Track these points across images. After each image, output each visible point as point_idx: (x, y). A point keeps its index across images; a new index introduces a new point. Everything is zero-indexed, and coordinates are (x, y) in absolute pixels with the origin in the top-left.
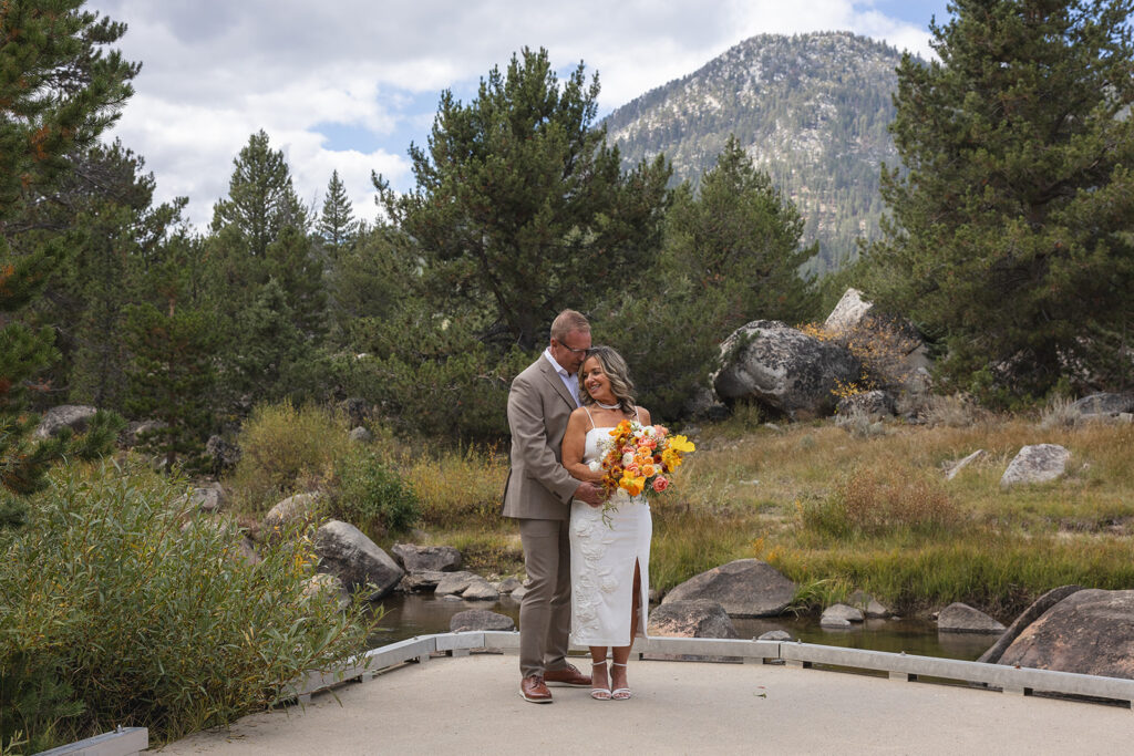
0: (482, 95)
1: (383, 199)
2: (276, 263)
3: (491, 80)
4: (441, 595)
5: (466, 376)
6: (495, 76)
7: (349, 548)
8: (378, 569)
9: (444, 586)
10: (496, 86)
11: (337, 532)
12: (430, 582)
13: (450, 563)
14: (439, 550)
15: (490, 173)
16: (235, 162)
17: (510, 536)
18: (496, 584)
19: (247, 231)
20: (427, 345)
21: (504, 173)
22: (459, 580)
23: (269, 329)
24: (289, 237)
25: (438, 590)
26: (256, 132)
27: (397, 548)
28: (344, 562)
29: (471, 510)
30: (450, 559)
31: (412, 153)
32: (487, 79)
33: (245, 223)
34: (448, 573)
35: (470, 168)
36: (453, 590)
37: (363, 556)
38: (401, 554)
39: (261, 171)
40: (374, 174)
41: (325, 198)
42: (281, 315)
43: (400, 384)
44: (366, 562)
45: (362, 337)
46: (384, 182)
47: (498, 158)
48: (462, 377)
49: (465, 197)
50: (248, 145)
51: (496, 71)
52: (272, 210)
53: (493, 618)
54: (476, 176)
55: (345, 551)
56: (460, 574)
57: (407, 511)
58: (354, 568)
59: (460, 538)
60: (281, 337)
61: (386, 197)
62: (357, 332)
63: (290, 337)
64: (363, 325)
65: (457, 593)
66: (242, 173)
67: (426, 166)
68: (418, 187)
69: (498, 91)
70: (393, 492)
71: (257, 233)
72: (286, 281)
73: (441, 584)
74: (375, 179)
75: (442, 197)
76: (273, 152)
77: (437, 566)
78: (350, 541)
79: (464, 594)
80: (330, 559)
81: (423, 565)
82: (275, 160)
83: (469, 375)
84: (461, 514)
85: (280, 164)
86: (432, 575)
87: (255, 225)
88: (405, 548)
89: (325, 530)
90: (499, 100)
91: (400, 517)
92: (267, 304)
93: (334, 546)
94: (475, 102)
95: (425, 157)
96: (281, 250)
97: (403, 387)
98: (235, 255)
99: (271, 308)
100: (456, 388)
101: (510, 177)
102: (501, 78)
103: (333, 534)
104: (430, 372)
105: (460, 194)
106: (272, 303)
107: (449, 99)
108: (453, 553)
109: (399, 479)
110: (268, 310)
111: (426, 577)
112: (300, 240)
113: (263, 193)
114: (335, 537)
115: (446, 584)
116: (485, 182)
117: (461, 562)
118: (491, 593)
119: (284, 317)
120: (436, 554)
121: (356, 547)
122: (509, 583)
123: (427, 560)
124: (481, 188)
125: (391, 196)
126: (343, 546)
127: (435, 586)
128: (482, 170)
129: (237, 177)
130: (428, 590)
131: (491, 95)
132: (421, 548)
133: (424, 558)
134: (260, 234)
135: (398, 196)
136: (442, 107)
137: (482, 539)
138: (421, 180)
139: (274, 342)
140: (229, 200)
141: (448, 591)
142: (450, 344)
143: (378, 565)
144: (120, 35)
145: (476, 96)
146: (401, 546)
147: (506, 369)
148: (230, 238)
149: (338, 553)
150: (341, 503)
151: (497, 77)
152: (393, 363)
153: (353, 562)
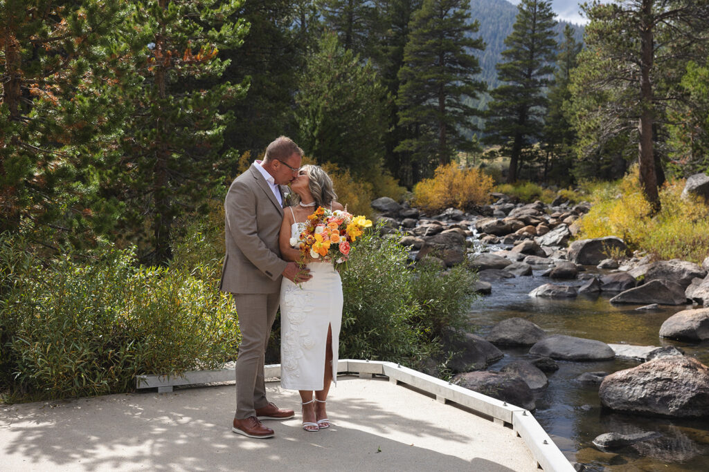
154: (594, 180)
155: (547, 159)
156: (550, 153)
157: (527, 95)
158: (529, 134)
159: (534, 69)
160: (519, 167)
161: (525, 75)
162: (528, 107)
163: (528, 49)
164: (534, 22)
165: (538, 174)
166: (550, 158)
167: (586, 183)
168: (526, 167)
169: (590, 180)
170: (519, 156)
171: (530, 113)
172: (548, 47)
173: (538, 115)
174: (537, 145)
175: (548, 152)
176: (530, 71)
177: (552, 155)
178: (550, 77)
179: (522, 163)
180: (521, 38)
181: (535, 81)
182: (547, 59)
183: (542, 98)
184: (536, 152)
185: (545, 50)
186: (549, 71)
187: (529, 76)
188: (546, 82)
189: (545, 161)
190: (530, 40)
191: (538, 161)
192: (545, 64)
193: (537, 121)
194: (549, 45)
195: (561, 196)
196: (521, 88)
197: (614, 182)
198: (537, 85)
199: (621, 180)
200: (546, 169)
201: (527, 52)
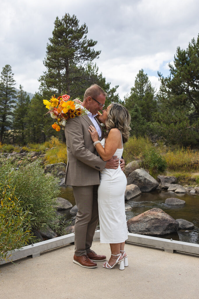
0: (190, 47)
1: (161, 79)
2: (145, 101)
3: (192, 42)
4: (169, 191)
5: (183, 127)
6: (193, 41)
7: (141, 177)
8: (150, 183)
9: (170, 188)
10: (194, 44)
11: (138, 172)
12: (167, 187)
13: (174, 181)
14: (171, 177)
15: (190, 69)
16: (136, 77)
17: (193, 174)
18: (186, 188)
19: (139, 95)
20: (173, 119)
21: (194, 68)
22: (175, 187)
23: (135, 117)
24: (148, 95)
25: (168, 189)
26: (141, 70)
27: (159, 176)
28: (140, 181)
29: (182, 166)
30: (174, 180)
31: (169, 66)
32: (191, 42)
33: (138, 92)
34: (172, 184)
35: (185, 68)
36: (172, 190)
37: (145, 179)
38: (160, 178)
39: (142, 79)
40: (158, 72)
41: (160, 85)
42: (138, 113)
43: (164, 130)
44: (146, 181)
45: (155, 118)
46: (161, 74)
47: (193, 64)
48: (182, 128)
49: (183, 76)
50: (139, 73)
51: (194, 39)
52: (145, 89)
53: (178, 201)
54: (186, 70)
55: (140, 178)
56: (175, 185)
57: (163, 166)
58: (143, 183)
59: (177, 174)
60: (137, 119)
61: (162, 78)
62: (154, 116)
63: (140, 119)
64: (155, 114)
65: (174, 191)
66: (137, 80)
67: (173, 69)
68: (170, 75)
69: (194, 45)
70: (159, 161)
71: (141, 94)
72: (147, 106)
73: (170, 187)
74: (158, 74)
75: (176, 77)
76: (145, 74)
77: (170, 182)
78: (142, 175)
79: (176, 191)
80: (136, 180)
81: (166, 182)
82: (145, 76)
83: (184, 127)
84: (179, 166)
85: (147, 77)
86: (167, 185)
87: (141, 93)
88: (161, 177)
89: (135, 172)
90: (194, 48)
91: (161, 167)
92: (134, 111)
93: (137, 176)
94: (187, 49)
95: (173, 67)
96: (146, 98)
97: (165, 131)
98: (134, 100)
99: (135, 112)
100: (180, 131)
101: (197, 70)
102: (195, 41)
103: (137, 173)
104: (172, 126)
105: (182, 76)
106: (136, 110)
107: (179, 49)
108: (174, 178)
109: (161, 156)
110: (134, 112)
111: (166, 185)
112: (150, 95)
113: (142, 85)
114: (137, 174)
115: (171, 188)
116: (189, 71)
117: (177, 181)
118: (183, 191)
119: (139, 114)
120: (170, 179)
121: (143, 177)
122: (190, 188)
123: (167, 180)
124: (188, 74)
125: (163, 78)
126: (140, 176)
127: (168, 188)
128: (188, 68)
129: (136, 81)
130: (166, 189)
131: (192, 46)
132: (165, 177)
133: (166, 180)
134: (142, 95)
135: (165, 78)
136: (177, 52)
137: (184, 174)
138: (172, 73)
139: (136, 120)
140: (134, 87)
141: (171, 190)
142: (179, 119)
143: (150, 182)
144: (96, 44)
145: (188, 47)
146: (160, 176)
147: (195, 125)
148: (133, 96)
149: (138, 178)
150: (144, 163)
151: (194, 41)
152: (162, 124)
153: (143, 181)
154: (34, 143)
155: (14, 136)
156: (15, 133)
157: (5, 111)
158: (7, 126)
159: (8, 101)
160: (3, 139)
161: (4, 103)
162: (6, 116)
163: (5, 93)
164: (7, 83)
165: (11, 142)
166: (15, 135)
167: (31, 144)
168: (6, 139)
169: (32, 143)
170: (3, 135)
171: (7, 118)
172: (13, 93)
173: (10, 119)
174: (10, 131)
175: (14, 133)
176: (6, 102)
177: (16, 134)
178: (14, 104)
179: (4, 137)
180: (2, 89)
181: (8, 106)
182: (13, 97)
183: (11, 112)
184: (10, 133)
185: (12, 94)
186: (14, 102)
187: (6, 104)
188: (13, 106)
189: (13, 136)
190: (6, 90)
191: (10, 136)
192: (12, 99)
193: (9, 121)
194: (13, 92)
195: (23, 149)
196: (3, 108)
197: (42, 144)
198: (9, 107)
199: (44, 143)
200: (14, 139)
201: (4, 94)
